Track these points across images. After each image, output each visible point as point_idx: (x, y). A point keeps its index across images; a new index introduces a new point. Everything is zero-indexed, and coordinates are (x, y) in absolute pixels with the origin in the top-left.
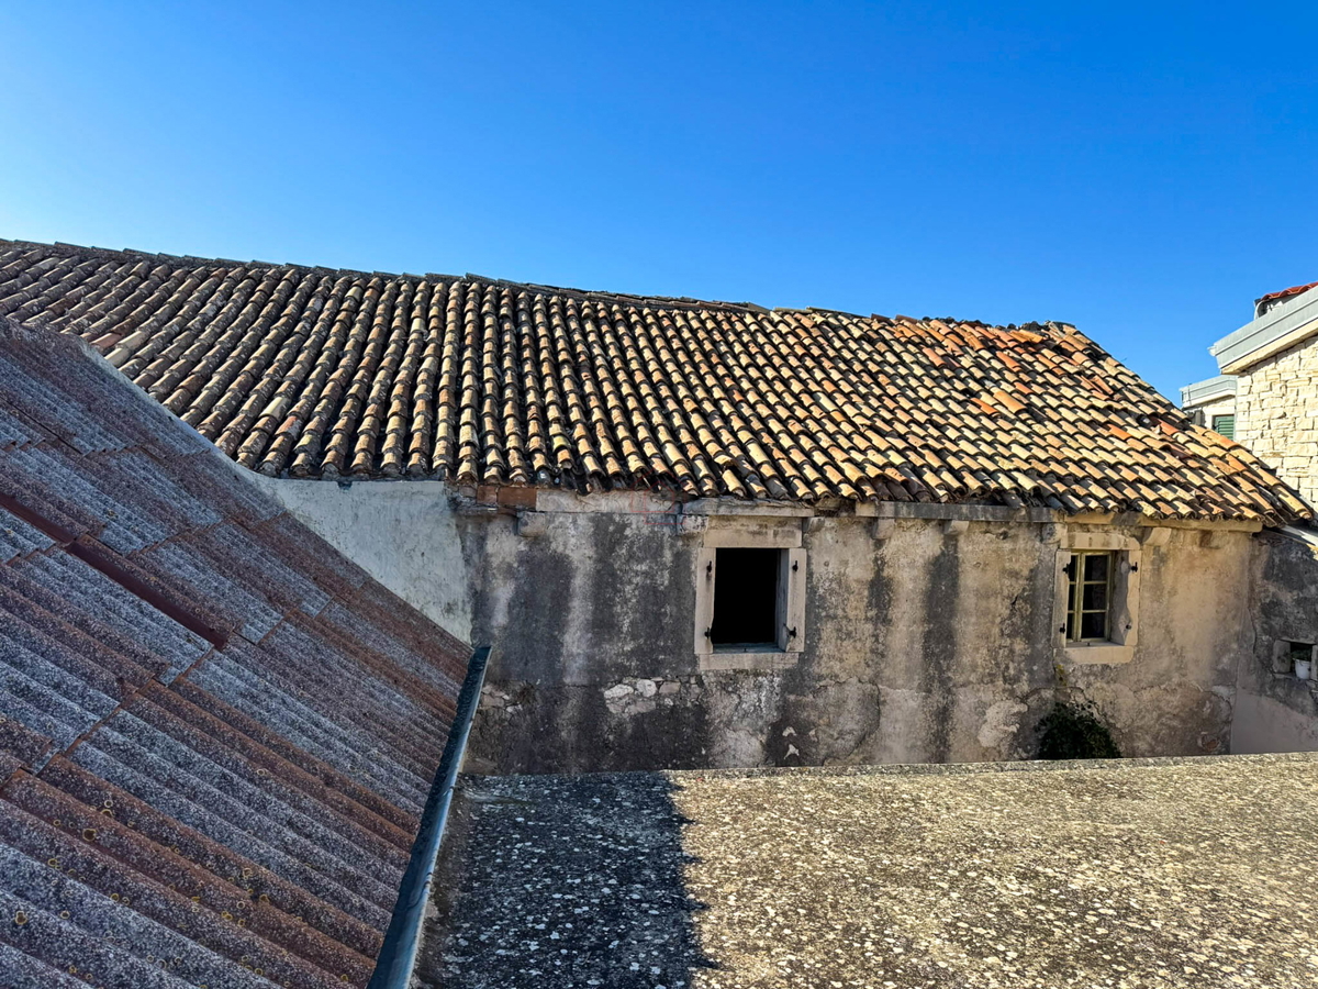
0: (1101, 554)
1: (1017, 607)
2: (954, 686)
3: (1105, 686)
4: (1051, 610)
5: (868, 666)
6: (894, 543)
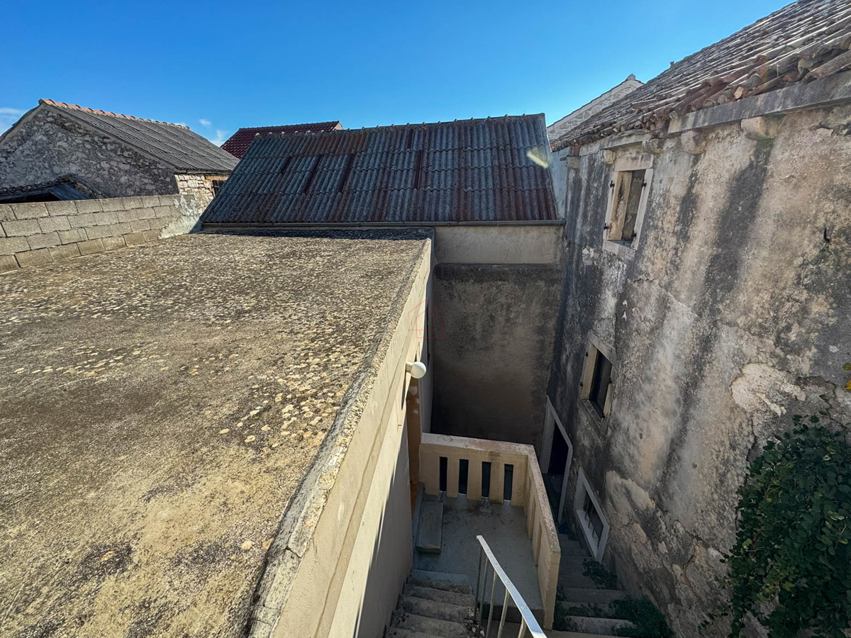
2: (721, 320)
5: (667, 274)
6: (707, 157)
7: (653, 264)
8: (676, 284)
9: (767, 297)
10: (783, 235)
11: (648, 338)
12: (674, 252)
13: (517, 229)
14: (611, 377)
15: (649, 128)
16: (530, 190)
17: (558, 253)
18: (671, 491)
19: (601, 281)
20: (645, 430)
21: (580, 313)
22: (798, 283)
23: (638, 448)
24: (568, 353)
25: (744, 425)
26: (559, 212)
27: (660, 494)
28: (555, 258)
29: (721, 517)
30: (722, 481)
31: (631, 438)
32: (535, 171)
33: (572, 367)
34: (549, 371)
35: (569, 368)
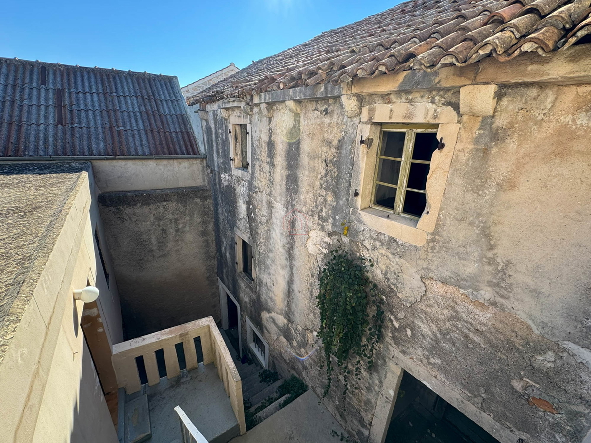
1: (329, 169)
3: (390, 256)
4: (350, 176)
5: (268, 187)
6: (275, 120)
7: (261, 182)
8: (274, 193)
9: (311, 195)
10: (312, 163)
11: (266, 226)
12: (269, 174)
13: (171, 162)
14: (252, 254)
15: (243, 99)
16: (176, 133)
17: (206, 178)
18: (292, 310)
19: (235, 194)
20: (275, 281)
21: (227, 217)
22: (321, 187)
23: (273, 292)
24: (225, 245)
25: (314, 263)
26: (201, 149)
27: (288, 314)
28: (204, 181)
29: (314, 313)
30: (311, 295)
31: (269, 288)
32: (177, 118)
33: (229, 254)
34: (216, 259)
35: (228, 255)
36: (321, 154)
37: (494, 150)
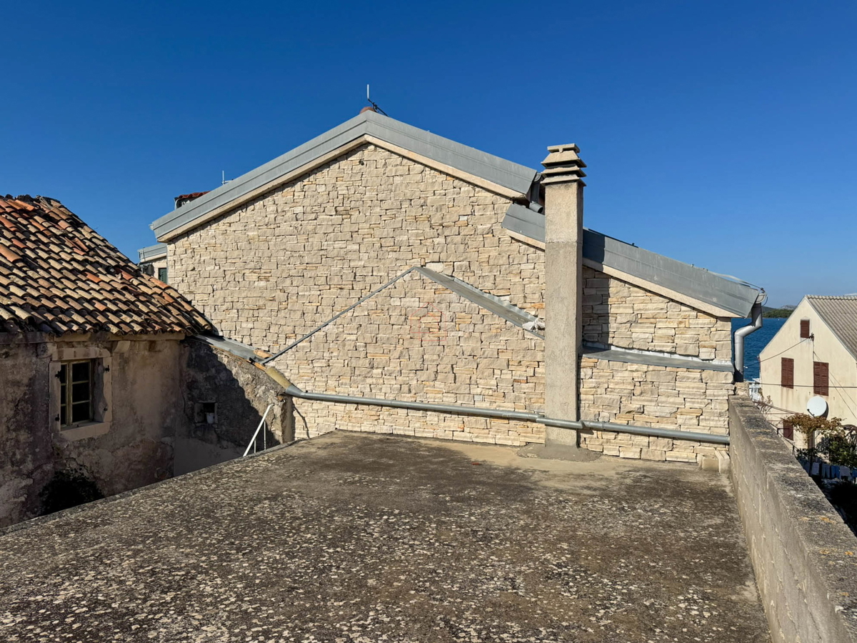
0: (84, 362)
1: (19, 408)
3: (91, 452)
4: (48, 406)
36: (6, 396)
37: (126, 368)
